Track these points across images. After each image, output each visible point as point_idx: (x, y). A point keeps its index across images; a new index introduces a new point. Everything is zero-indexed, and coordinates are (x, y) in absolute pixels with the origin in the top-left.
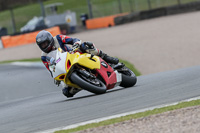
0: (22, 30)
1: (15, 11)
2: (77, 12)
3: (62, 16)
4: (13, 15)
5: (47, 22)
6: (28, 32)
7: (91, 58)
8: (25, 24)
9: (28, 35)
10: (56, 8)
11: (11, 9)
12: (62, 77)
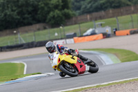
0: (84, 34)
1: (81, 25)
2: (111, 27)
3: (104, 28)
4: (80, 27)
5: (97, 31)
6: (87, 35)
7: (72, 58)
8: (85, 32)
9: (86, 37)
10: (101, 25)
11: (79, 24)
12: (56, 67)
